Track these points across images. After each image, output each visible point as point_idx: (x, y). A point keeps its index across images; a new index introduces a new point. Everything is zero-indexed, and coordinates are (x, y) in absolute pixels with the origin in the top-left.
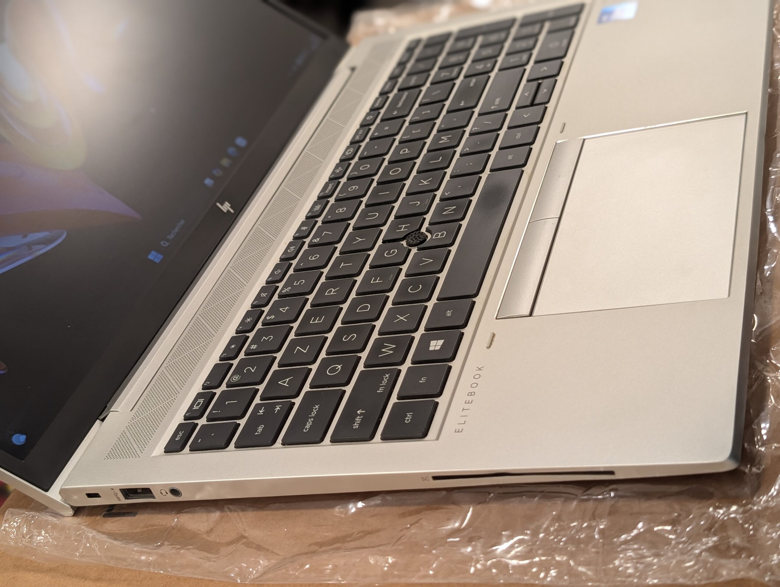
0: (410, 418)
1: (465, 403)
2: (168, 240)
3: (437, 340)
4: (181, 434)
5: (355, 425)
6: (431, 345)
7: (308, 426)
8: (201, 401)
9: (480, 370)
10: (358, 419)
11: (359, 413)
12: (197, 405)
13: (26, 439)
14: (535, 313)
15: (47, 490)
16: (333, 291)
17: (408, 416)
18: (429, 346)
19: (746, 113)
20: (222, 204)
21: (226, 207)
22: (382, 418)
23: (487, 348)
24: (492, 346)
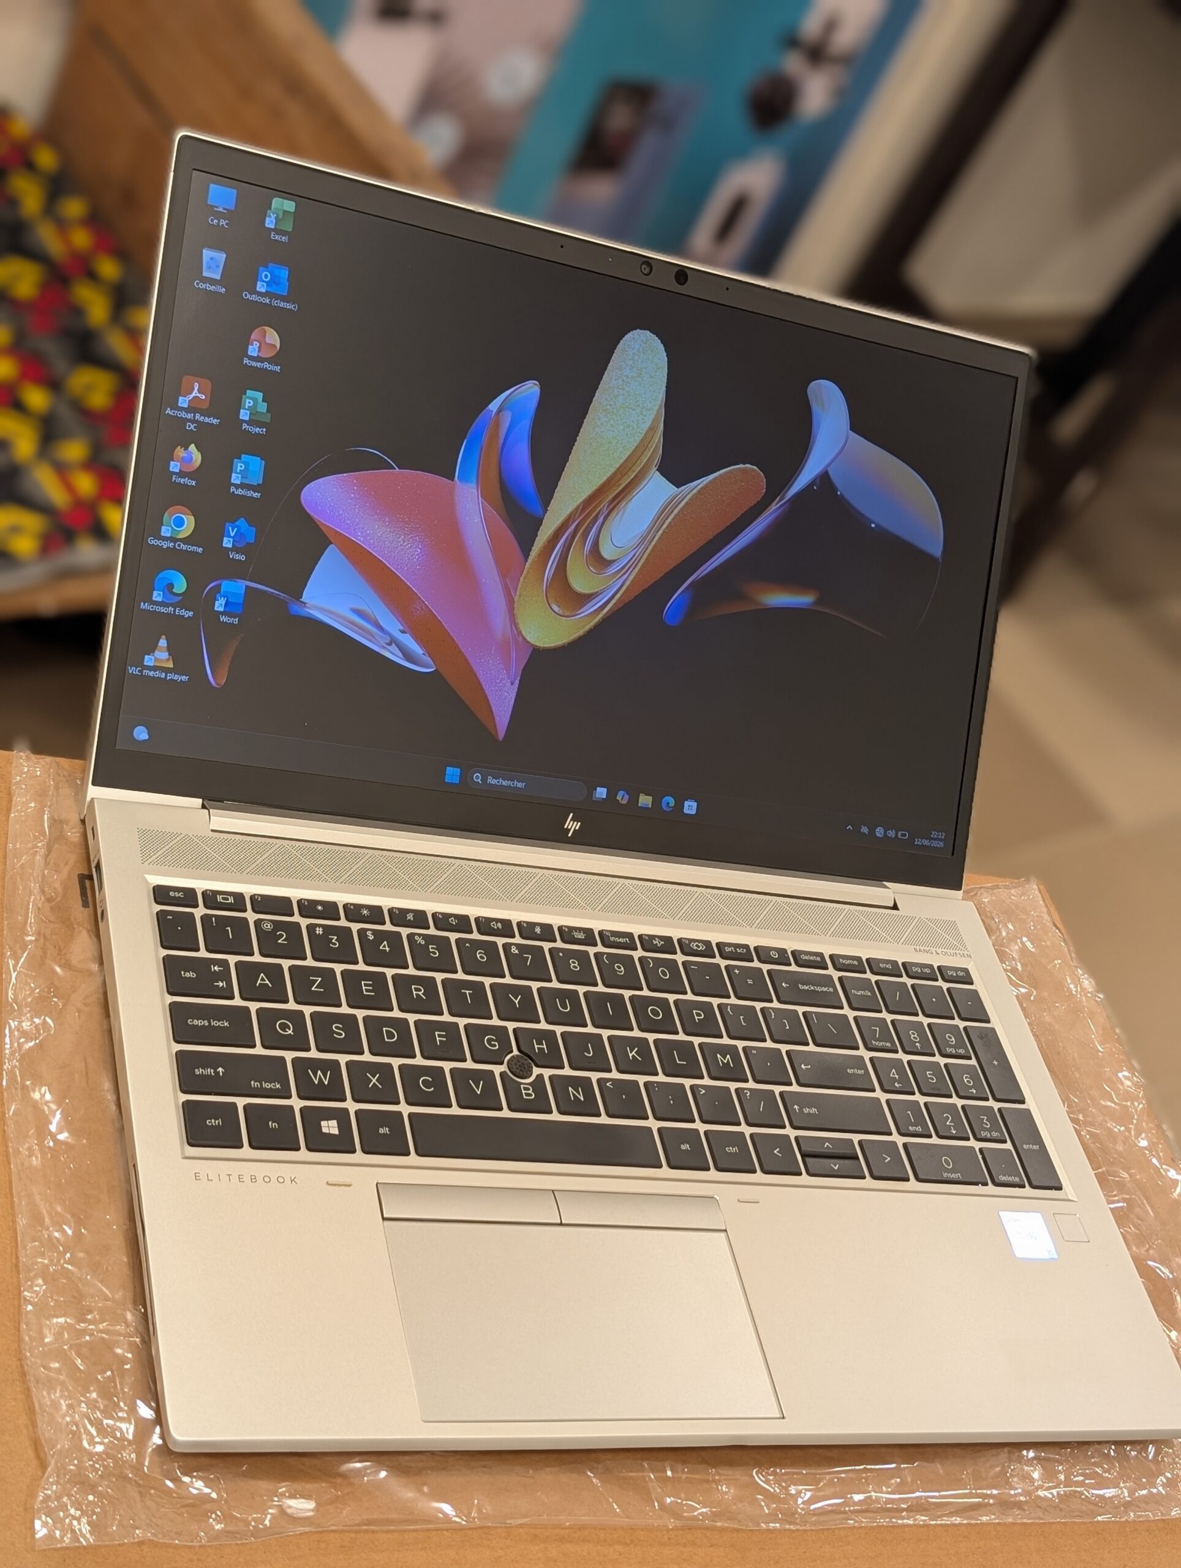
0: (214, 1124)
1: (239, 1175)
2: (484, 779)
3: (338, 1127)
4: (180, 895)
5: (201, 1070)
6: (329, 1122)
7: (196, 1022)
8: (231, 900)
9: (292, 1181)
10: (210, 1071)
11: (218, 1070)
12: (223, 898)
13: (145, 740)
14: (386, 1223)
15: (94, 784)
16: (420, 993)
17: (217, 1122)
18: (328, 1120)
19: (783, 1418)
20: (573, 819)
21: (572, 825)
22: (214, 1095)
23: (327, 1182)
24: (330, 1187)
